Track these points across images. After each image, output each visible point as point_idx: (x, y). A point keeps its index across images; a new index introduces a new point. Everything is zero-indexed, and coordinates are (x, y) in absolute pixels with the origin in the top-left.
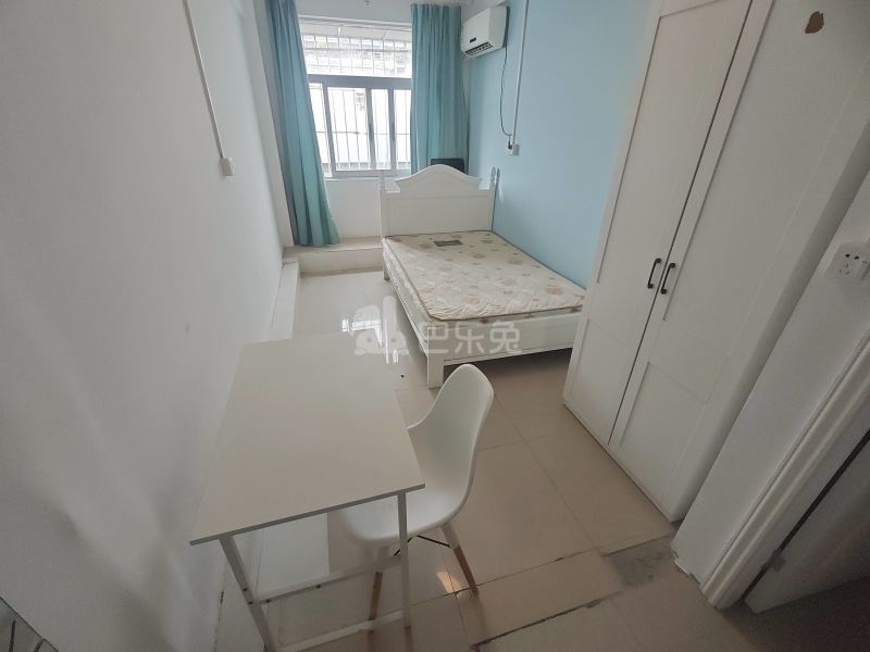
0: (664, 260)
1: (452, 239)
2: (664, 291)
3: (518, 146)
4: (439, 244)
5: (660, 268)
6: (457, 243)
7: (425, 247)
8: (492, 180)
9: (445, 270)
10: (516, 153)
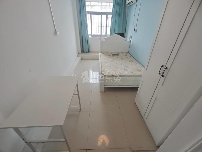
0: (164, 66)
1: (117, 54)
2: (163, 76)
3: (137, 30)
4: (113, 55)
5: (163, 68)
6: (118, 55)
7: (109, 55)
8: (130, 39)
9: (111, 62)
10: (136, 32)
